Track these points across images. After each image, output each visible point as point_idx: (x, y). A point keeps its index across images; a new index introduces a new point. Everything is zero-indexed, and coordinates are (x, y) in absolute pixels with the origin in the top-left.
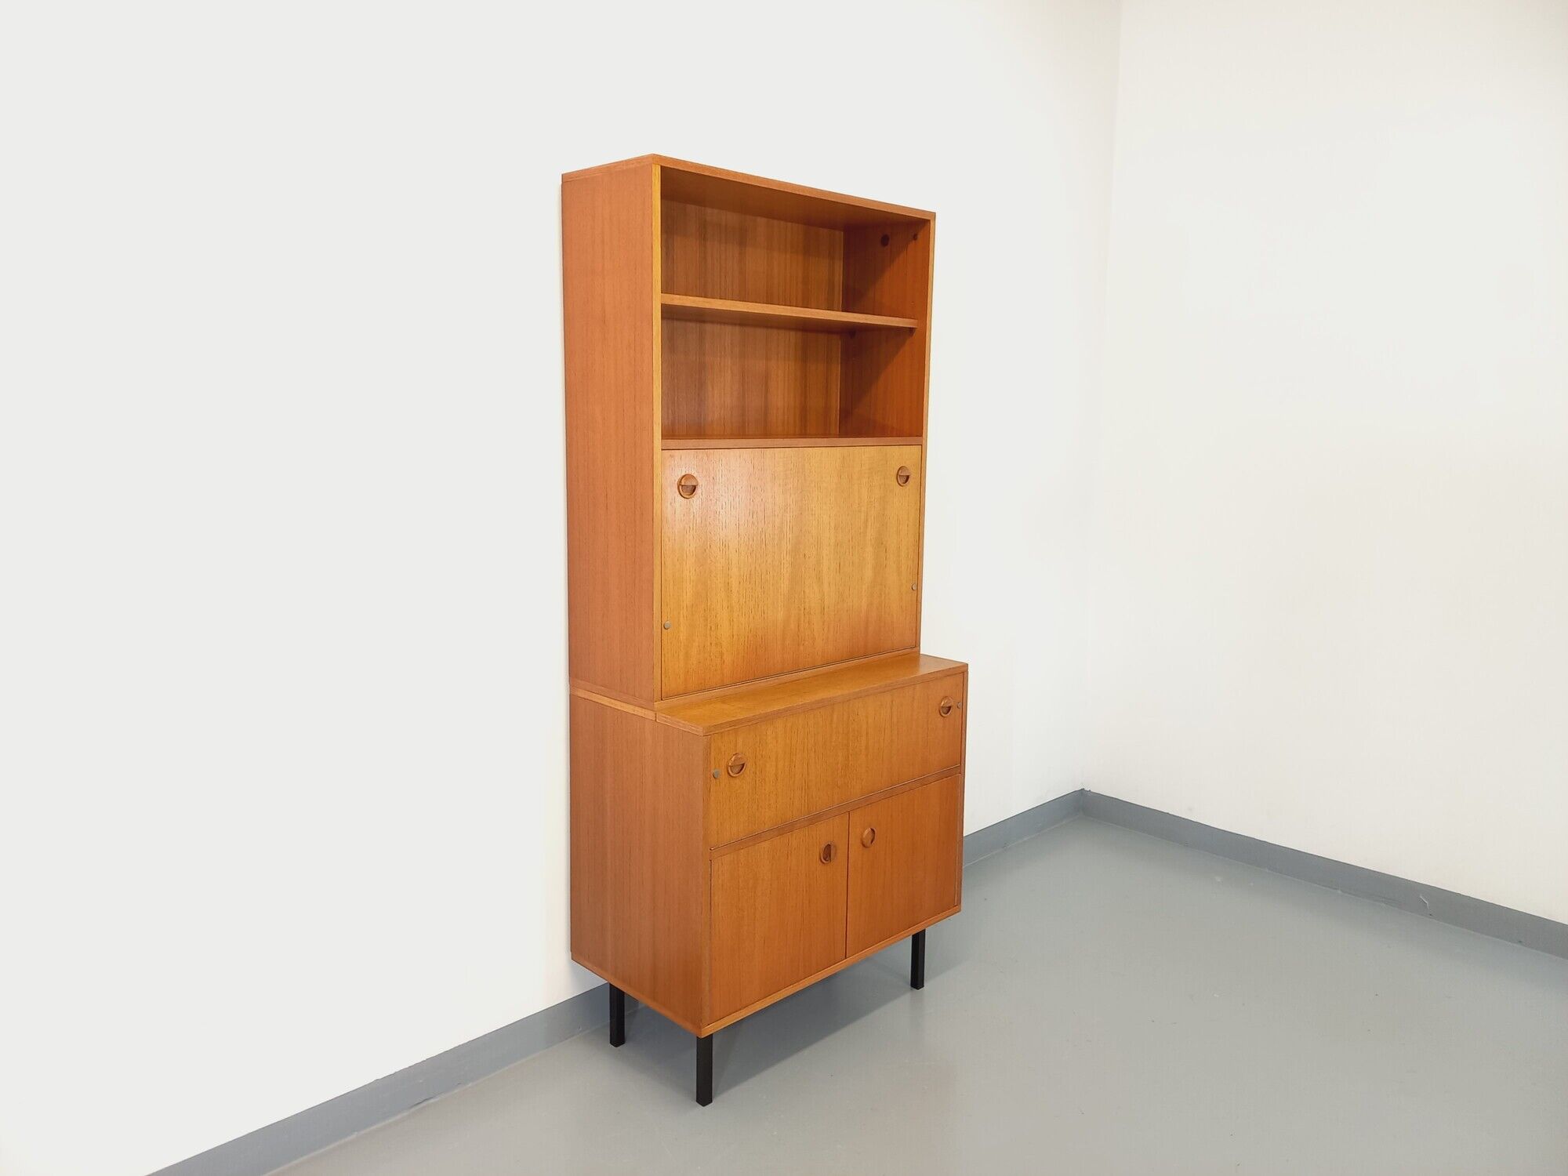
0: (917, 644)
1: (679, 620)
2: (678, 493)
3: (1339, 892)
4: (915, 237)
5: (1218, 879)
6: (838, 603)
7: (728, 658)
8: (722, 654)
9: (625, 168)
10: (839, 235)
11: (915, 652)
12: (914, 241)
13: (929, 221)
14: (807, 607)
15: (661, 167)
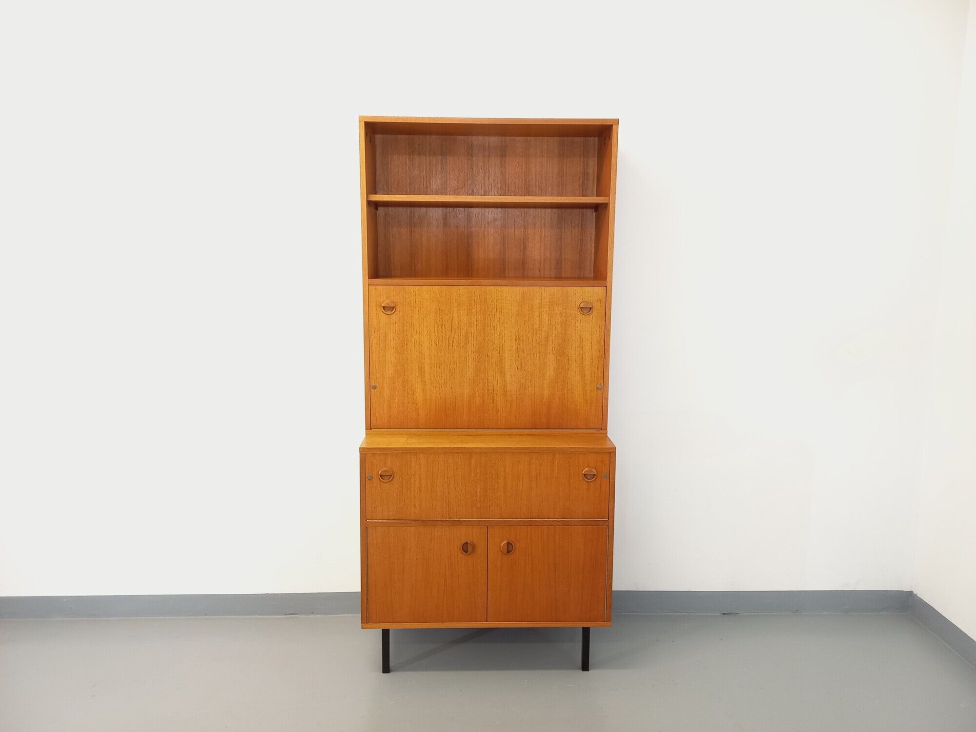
1: (383, 384)
2: (380, 311)
6: (520, 389)
8: (417, 409)
13: (613, 126)
14: (490, 388)
15: (365, 122)
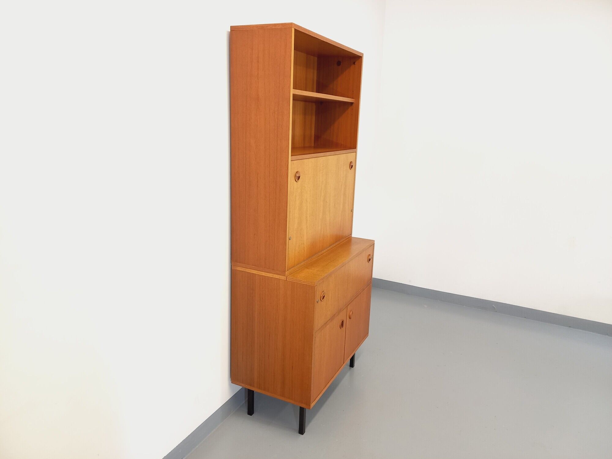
0: (351, 234)
1: (293, 235)
2: (294, 180)
3: (465, 306)
4: (354, 63)
5: (426, 306)
6: (334, 220)
7: (305, 249)
8: (304, 248)
9: (274, 27)
10: (316, 58)
11: (350, 237)
12: (354, 65)
13: (362, 57)
14: (326, 224)
15: (295, 29)
